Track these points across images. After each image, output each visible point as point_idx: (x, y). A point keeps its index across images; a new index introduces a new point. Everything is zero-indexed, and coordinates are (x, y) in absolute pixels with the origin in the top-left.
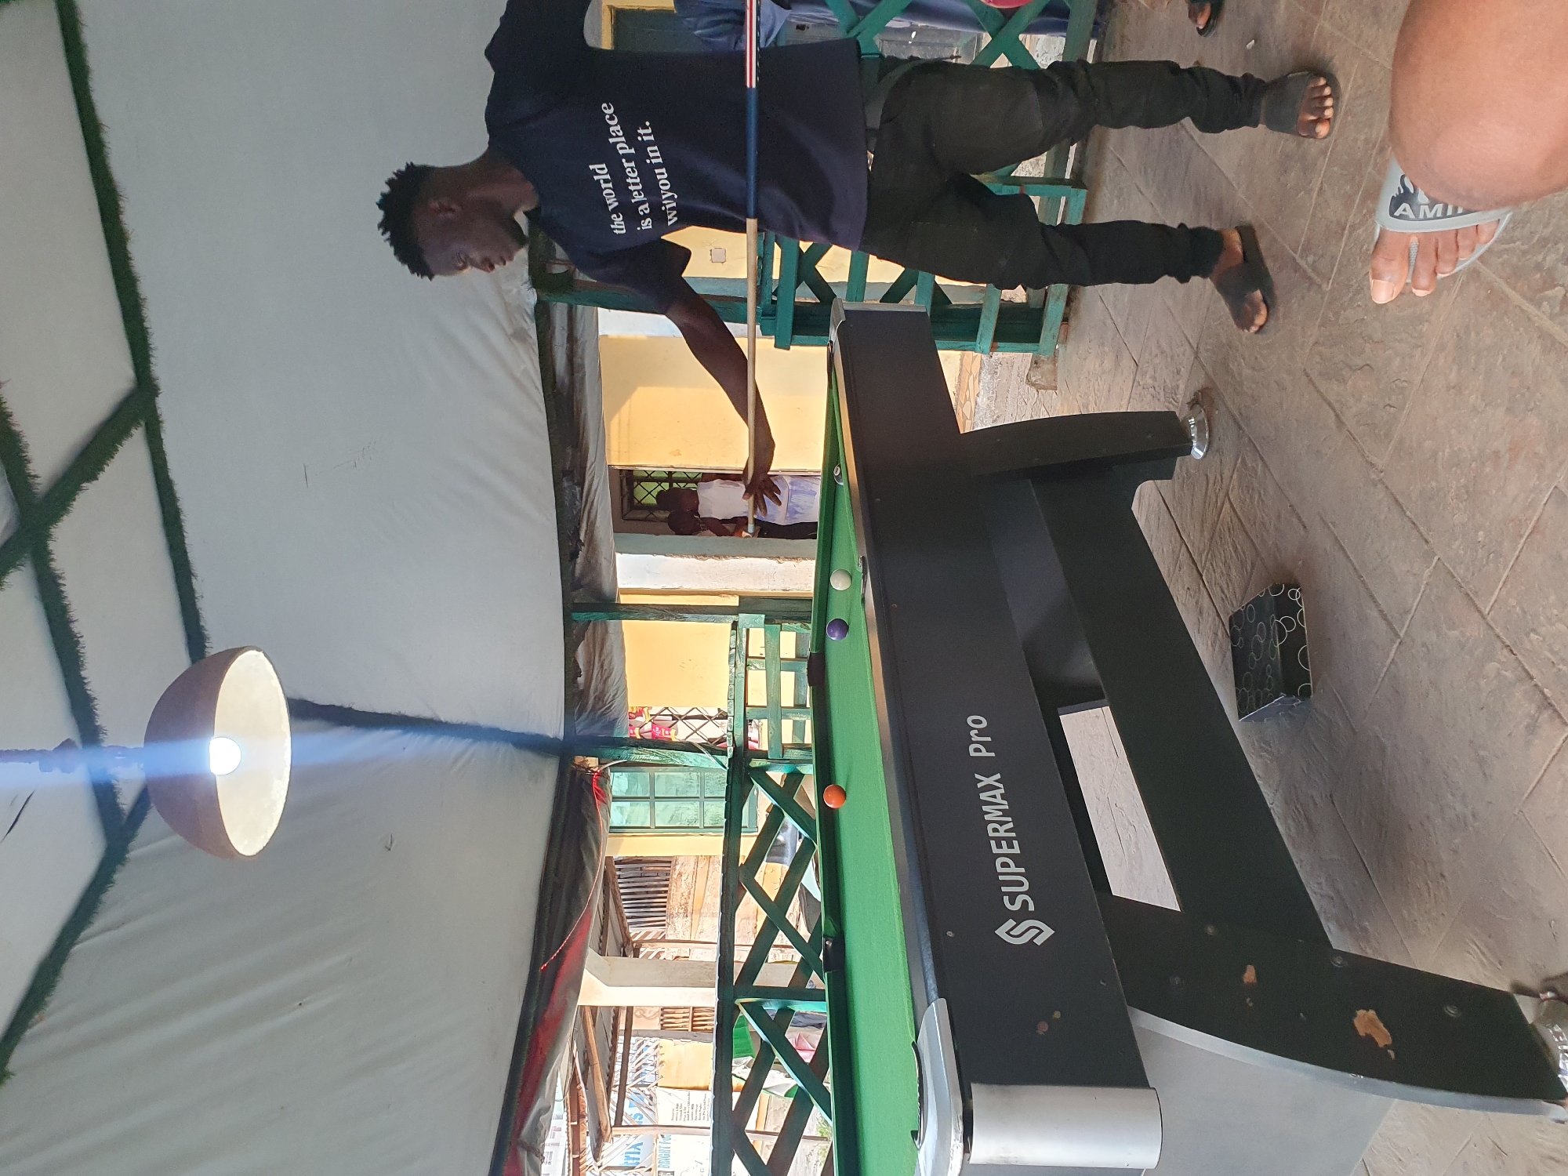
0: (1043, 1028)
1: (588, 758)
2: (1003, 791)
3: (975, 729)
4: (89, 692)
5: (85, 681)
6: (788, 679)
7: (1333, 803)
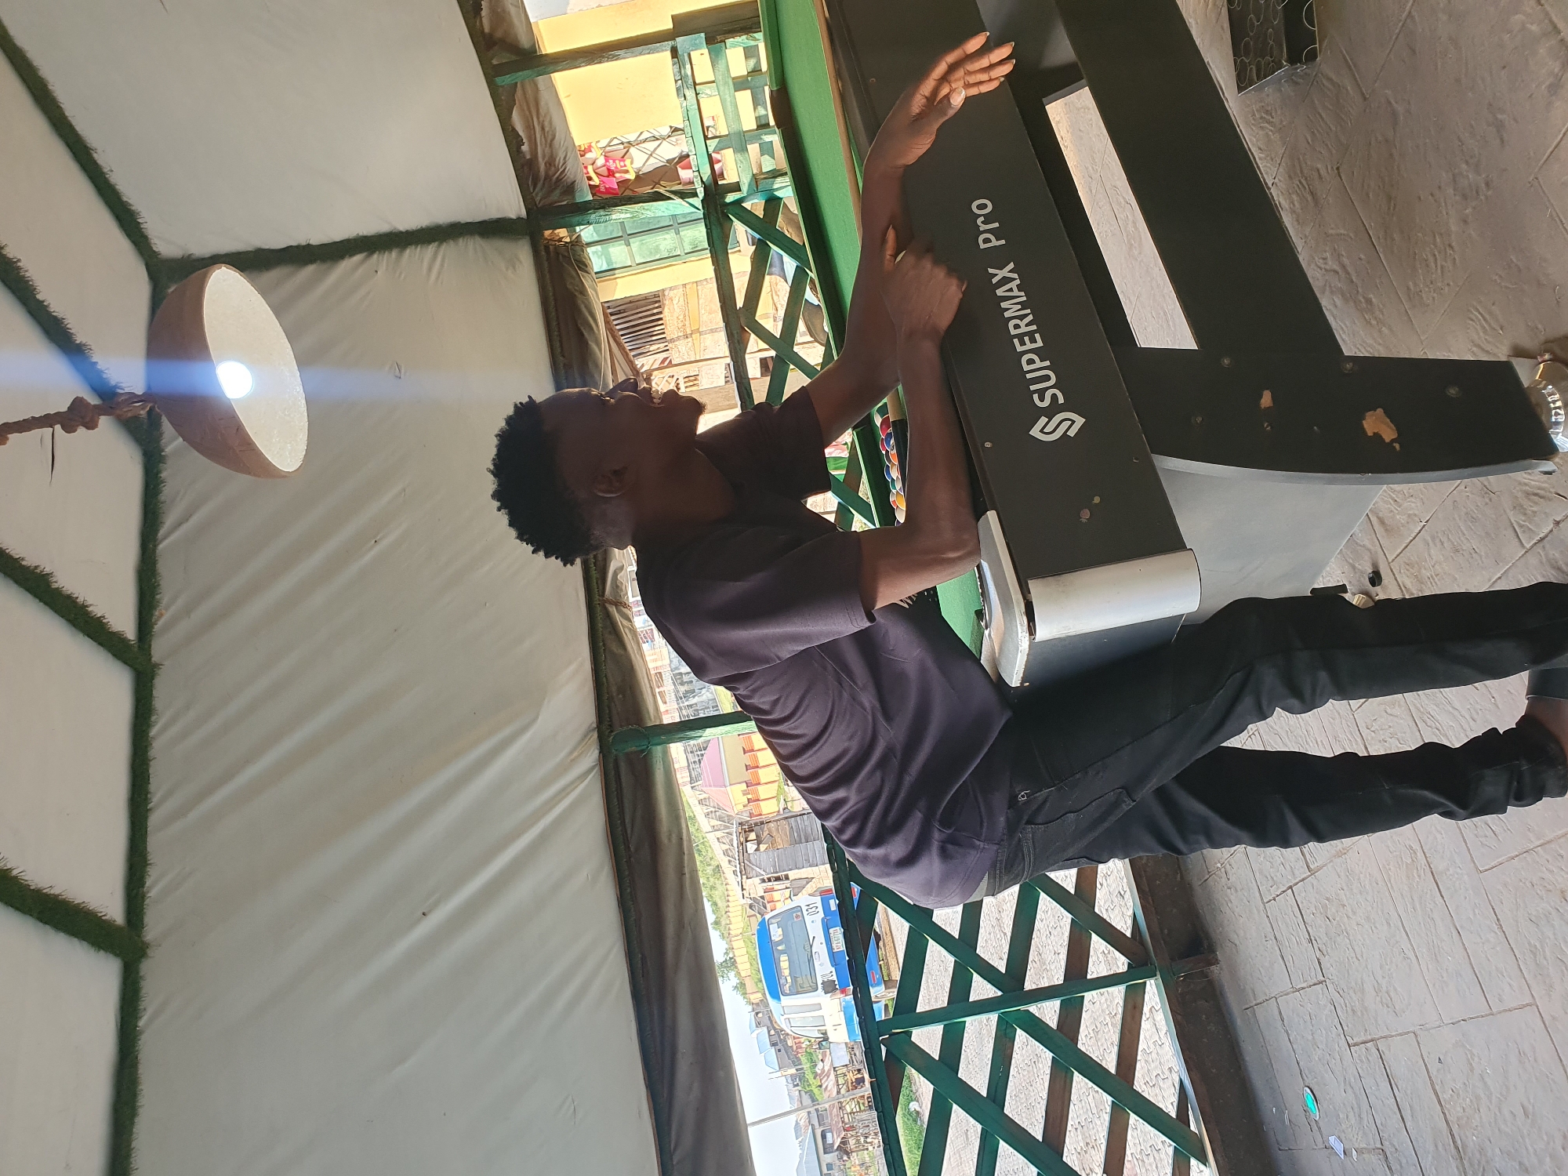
0: (1086, 515)
1: (557, 231)
2: (1018, 282)
3: (980, 216)
4: (54, 314)
5: (45, 304)
6: (745, 97)
7: (1341, 178)
